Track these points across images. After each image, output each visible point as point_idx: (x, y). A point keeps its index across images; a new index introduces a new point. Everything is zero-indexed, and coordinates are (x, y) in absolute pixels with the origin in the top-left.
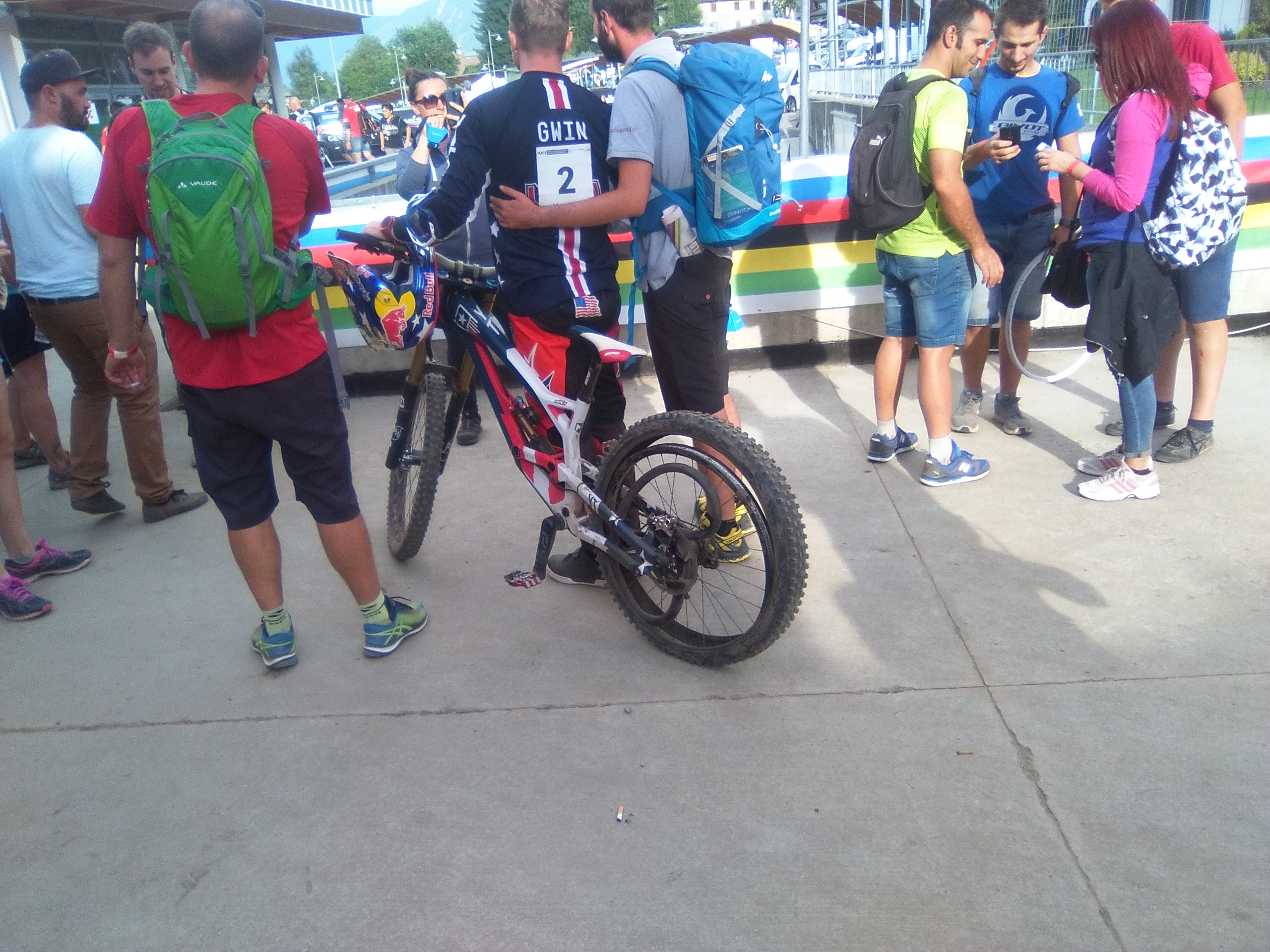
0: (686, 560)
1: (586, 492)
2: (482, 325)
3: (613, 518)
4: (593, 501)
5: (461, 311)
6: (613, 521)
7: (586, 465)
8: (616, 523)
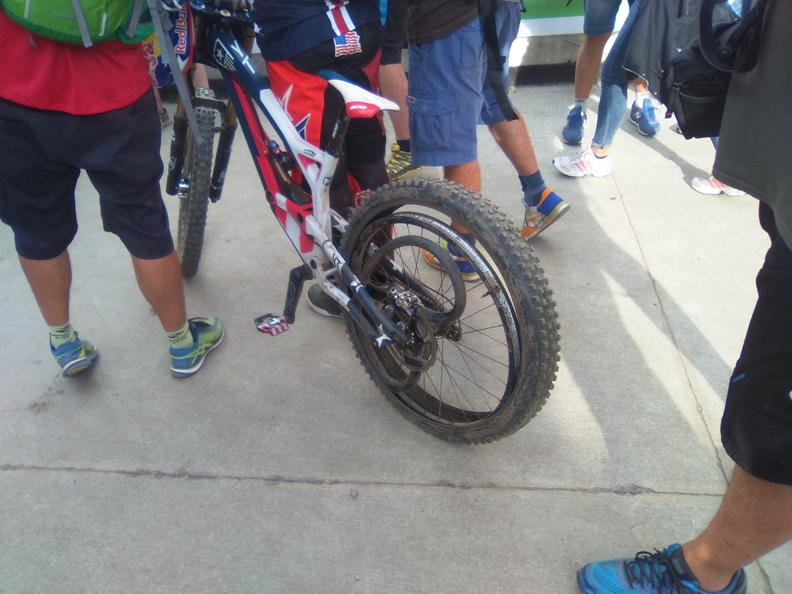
0: (425, 341)
1: (332, 251)
2: (237, 62)
3: (354, 284)
4: (337, 261)
5: (219, 47)
6: (355, 287)
7: (336, 218)
8: (357, 289)
